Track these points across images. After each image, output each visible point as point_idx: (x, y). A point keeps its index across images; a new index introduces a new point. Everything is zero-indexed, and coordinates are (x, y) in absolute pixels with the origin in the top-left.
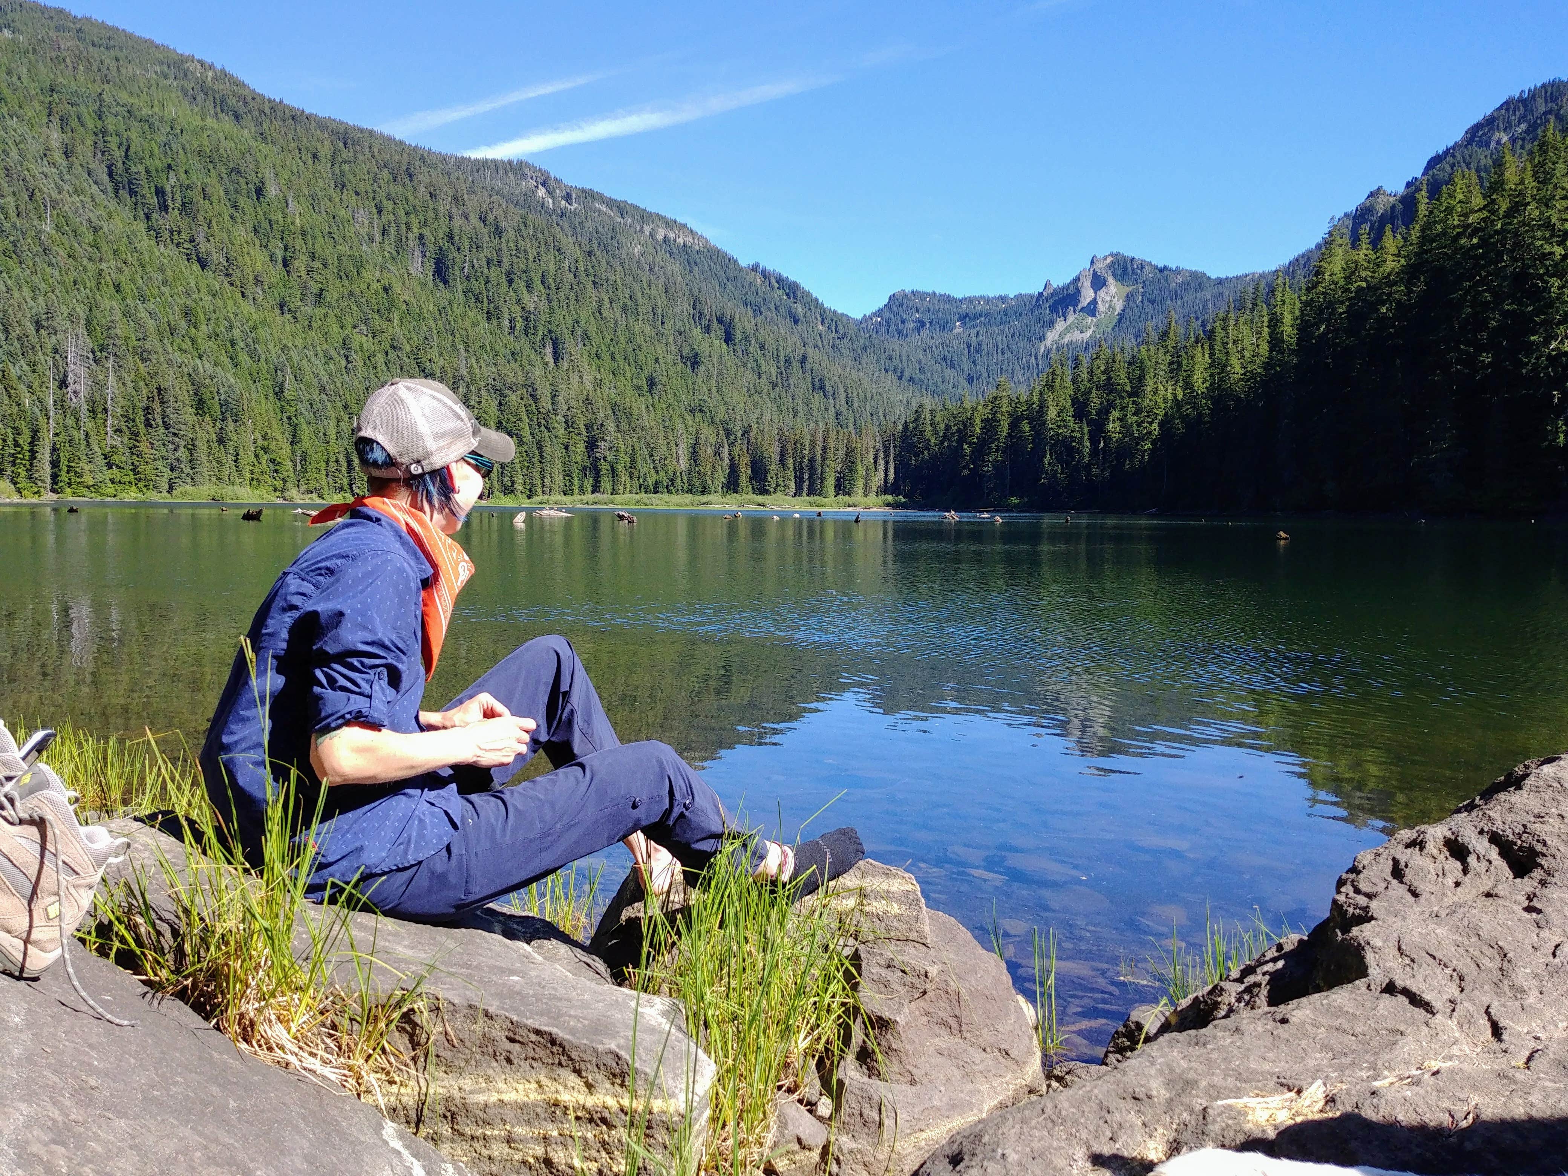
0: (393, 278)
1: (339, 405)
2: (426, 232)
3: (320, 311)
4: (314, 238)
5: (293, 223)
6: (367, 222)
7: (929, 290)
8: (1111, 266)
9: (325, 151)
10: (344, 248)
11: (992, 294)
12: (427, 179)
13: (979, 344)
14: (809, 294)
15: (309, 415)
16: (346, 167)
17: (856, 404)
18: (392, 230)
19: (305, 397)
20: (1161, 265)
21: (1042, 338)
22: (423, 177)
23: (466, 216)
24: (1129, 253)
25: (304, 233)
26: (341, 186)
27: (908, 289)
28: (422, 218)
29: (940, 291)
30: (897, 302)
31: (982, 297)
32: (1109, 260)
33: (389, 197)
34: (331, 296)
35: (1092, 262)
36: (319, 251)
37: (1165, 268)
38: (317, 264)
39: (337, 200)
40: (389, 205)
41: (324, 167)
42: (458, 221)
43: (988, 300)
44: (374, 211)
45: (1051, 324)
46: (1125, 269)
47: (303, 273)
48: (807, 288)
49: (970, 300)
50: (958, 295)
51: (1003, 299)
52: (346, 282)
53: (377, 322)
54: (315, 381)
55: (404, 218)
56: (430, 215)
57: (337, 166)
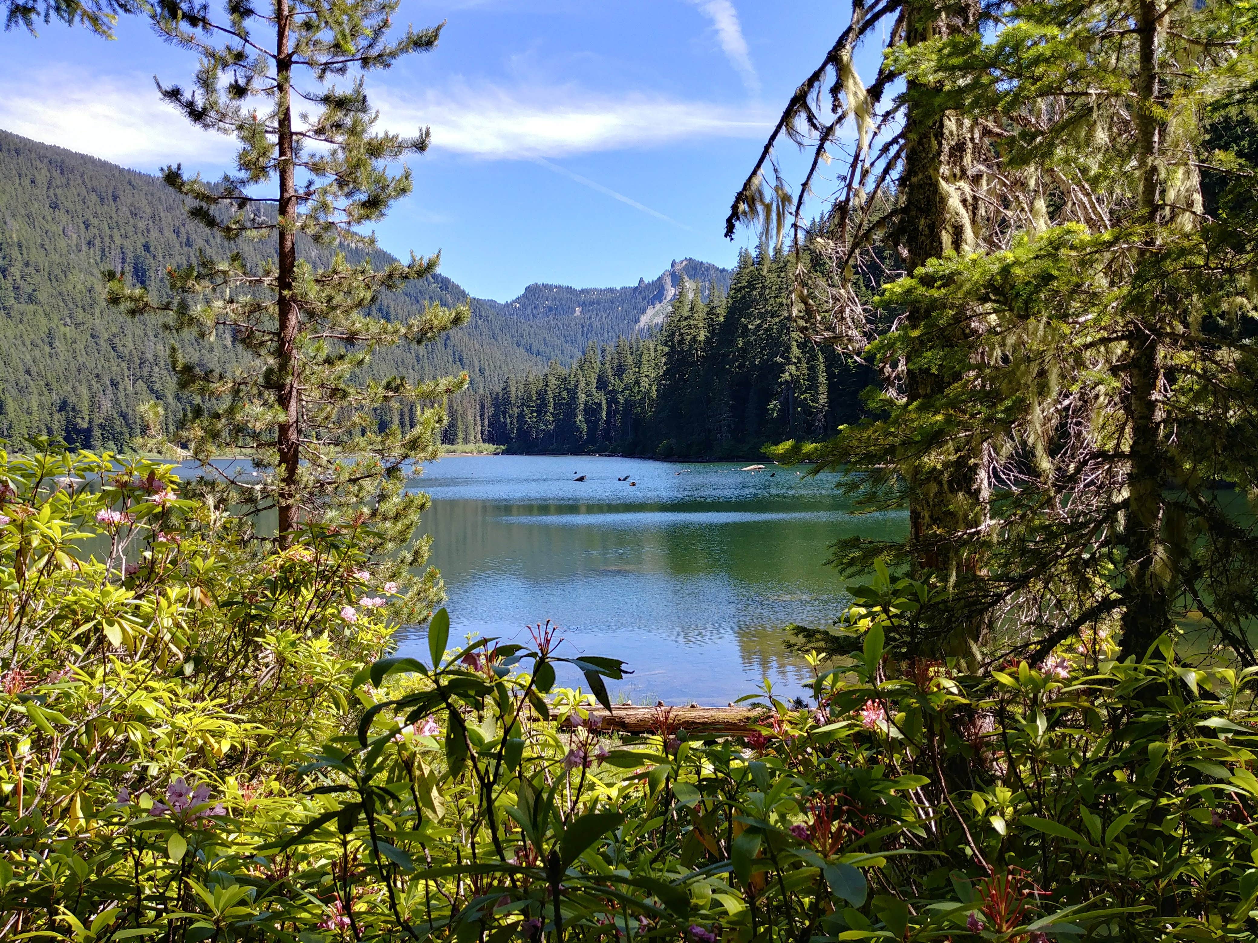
0: (95, 281)
1: (41, 383)
2: (126, 243)
3: (32, 307)
4: (28, 248)
5: (11, 237)
6: (75, 236)
7: (556, 283)
8: (686, 268)
9: (42, 177)
10: (56, 258)
11: (603, 287)
12: (129, 201)
13: (590, 325)
14: (458, 287)
15: (14, 392)
16: (59, 191)
17: (487, 372)
18: (97, 242)
19: (12, 378)
20: (721, 267)
21: (637, 321)
22: (126, 198)
23: (161, 230)
24: (698, 258)
25: (20, 246)
26: (54, 206)
27: (540, 283)
28: (123, 231)
29: (564, 284)
30: (532, 291)
31: (596, 289)
32: (684, 263)
33: (96, 215)
34: (42, 296)
35: (672, 266)
36: (33, 259)
37: (724, 270)
38: (31, 270)
39: (50, 219)
40: (95, 222)
41: (41, 191)
42: (154, 234)
43: (600, 291)
44: (82, 226)
45: (643, 311)
46: (696, 269)
47: (18, 276)
48: (456, 282)
49: (587, 291)
50: (578, 288)
51: (611, 290)
52: (55, 284)
53: (80, 316)
54: (21, 366)
55: (108, 232)
56: (130, 229)
57: (51, 190)
